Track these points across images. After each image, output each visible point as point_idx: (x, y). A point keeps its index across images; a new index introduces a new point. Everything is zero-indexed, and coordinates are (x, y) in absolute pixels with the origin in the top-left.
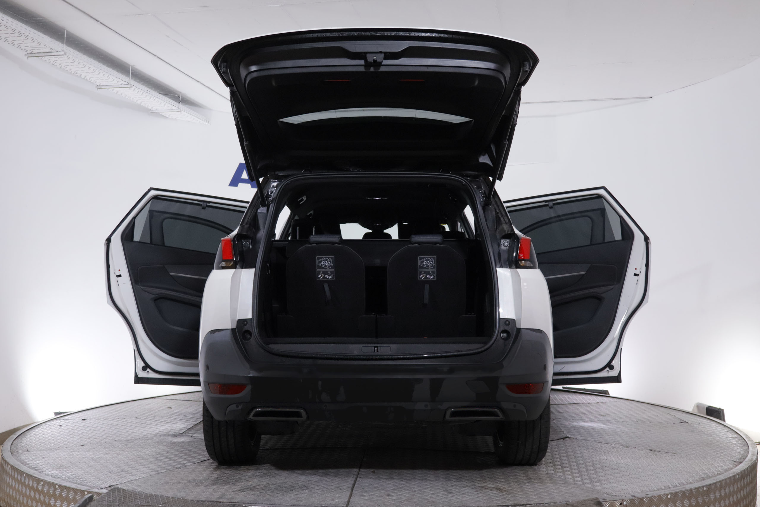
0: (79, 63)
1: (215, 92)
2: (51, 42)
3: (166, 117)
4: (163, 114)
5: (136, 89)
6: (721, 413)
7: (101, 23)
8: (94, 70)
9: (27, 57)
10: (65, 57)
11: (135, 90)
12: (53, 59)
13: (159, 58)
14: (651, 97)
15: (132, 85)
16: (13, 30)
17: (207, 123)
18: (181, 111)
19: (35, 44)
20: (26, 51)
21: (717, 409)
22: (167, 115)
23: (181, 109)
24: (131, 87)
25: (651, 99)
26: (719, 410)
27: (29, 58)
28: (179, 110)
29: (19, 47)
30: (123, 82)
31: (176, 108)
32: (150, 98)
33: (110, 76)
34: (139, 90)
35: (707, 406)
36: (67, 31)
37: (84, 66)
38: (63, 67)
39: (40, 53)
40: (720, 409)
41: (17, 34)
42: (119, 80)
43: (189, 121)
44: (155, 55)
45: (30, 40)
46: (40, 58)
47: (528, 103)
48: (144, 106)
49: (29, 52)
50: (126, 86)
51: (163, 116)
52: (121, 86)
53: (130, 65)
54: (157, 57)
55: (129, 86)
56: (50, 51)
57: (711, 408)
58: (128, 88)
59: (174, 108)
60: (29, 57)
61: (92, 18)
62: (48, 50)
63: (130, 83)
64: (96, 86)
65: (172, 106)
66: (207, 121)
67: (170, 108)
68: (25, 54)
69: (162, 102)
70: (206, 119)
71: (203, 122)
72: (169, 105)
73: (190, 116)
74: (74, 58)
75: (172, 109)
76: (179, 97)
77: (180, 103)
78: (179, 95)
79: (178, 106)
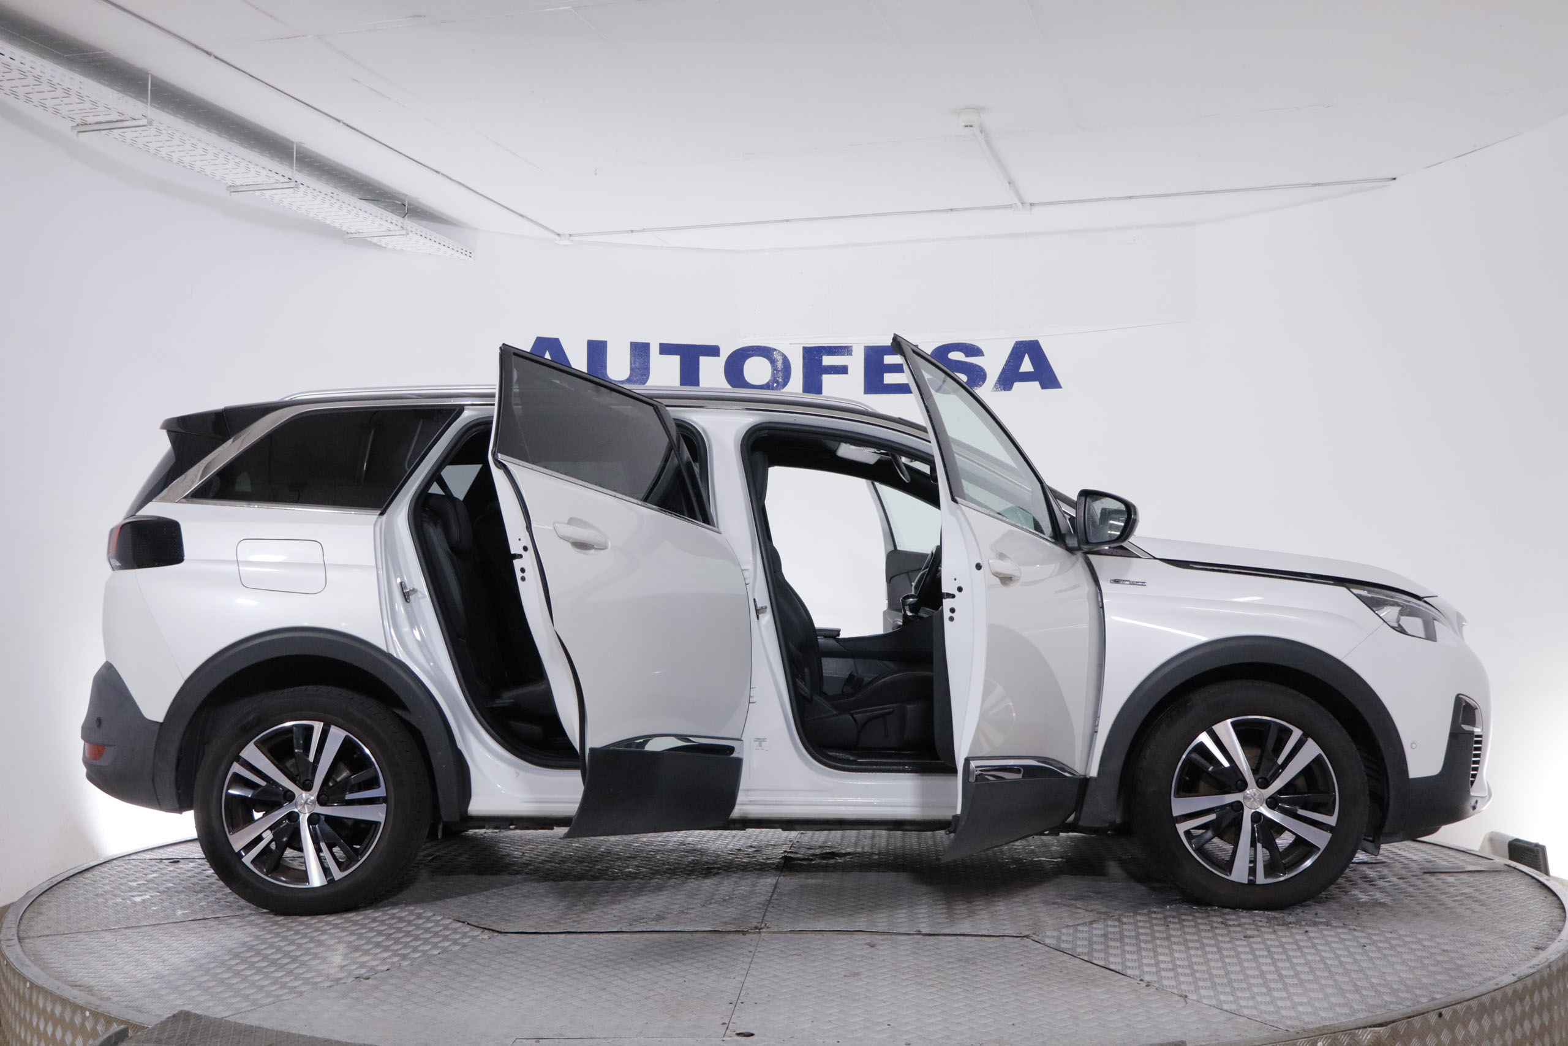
0: (183, 141)
1: (476, 192)
2: (119, 99)
3: (380, 246)
4: (375, 240)
5: (309, 191)
6: (1541, 855)
7: (216, 58)
8: (216, 155)
9: (76, 132)
10: (152, 131)
11: (306, 193)
12: (129, 134)
13: (348, 126)
14: (1395, 179)
15: (299, 182)
16: (37, 78)
17: (467, 257)
18: (407, 234)
19: (87, 105)
20: (73, 119)
21: (1529, 846)
22: (383, 242)
23: (410, 229)
24: (297, 187)
25: (1393, 182)
26: (1536, 848)
27: (80, 134)
28: (404, 232)
29: (56, 112)
30: (280, 178)
31: (396, 228)
32: (340, 208)
33: (251, 166)
34: (315, 193)
35: (1511, 840)
36: (153, 77)
37: (194, 146)
38: (152, 151)
39: (101, 123)
40: (1537, 845)
41: (45, 87)
42: (271, 174)
43: (429, 254)
44: (339, 121)
45: (74, 99)
46: (103, 132)
47: (1130, 198)
48: (333, 225)
49: (78, 121)
50: (286, 185)
51: (375, 245)
52: (277, 186)
53: (293, 143)
54: (344, 123)
55: (293, 184)
56: (119, 118)
57: (1519, 843)
58: (292, 190)
59: (392, 227)
60: (79, 132)
61: (197, 47)
62: (115, 117)
63: (293, 180)
64: (227, 187)
65: (388, 224)
66: (468, 253)
67: (384, 228)
68: (72, 127)
69: (366, 215)
70: (464, 249)
71: (458, 254)
72: (383, 222)
73: (431, 243)
74: (170, 132)
75: (390, 231)
76: (404, 206)
77: (406, 216)
78: (404, 201)
79: (402, 223)
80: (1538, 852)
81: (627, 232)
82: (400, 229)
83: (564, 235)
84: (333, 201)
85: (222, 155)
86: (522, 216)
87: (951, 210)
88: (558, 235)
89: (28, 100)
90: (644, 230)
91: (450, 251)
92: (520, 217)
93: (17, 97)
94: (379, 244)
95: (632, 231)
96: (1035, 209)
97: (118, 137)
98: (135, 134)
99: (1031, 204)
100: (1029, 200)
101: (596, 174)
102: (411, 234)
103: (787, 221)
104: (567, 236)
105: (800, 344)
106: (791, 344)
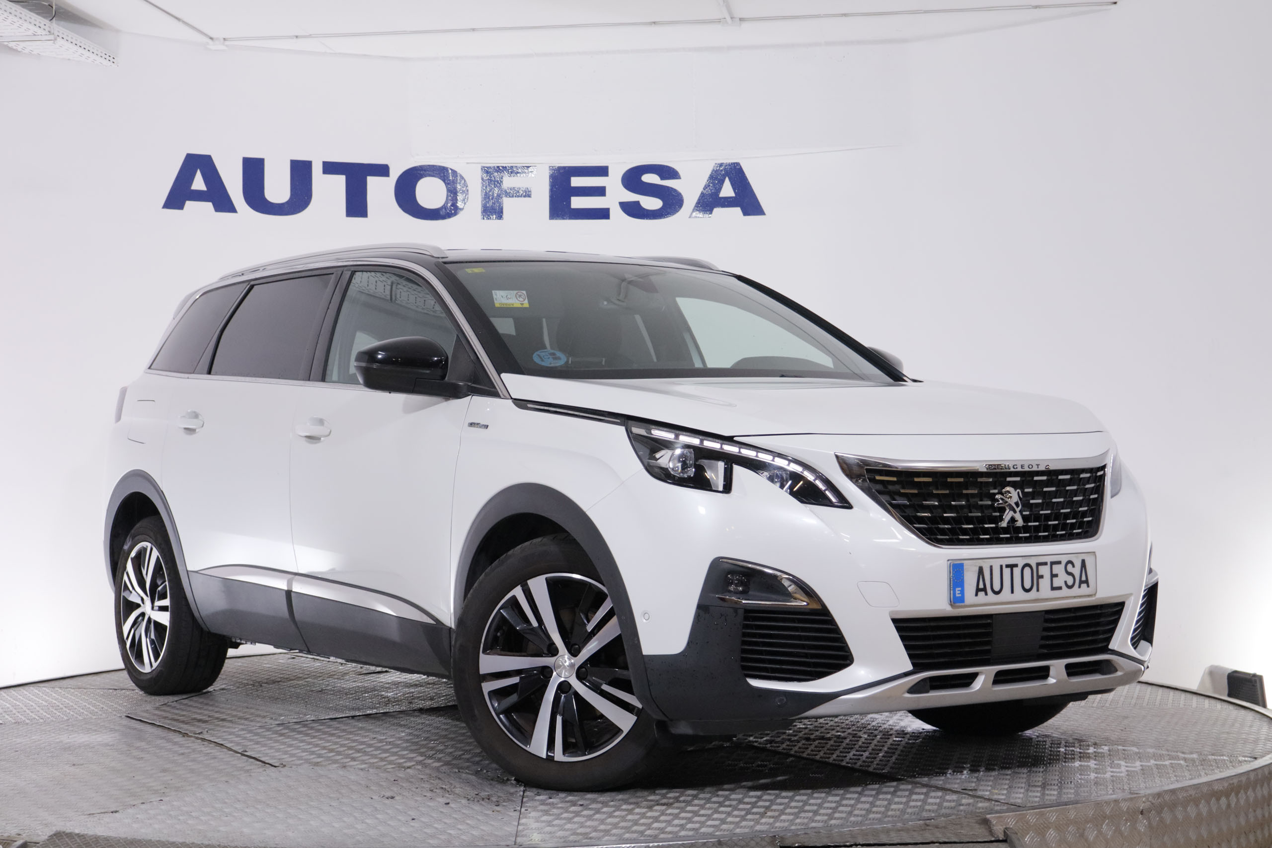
3: (16, 51)
4: (11, 45)
6: (1258, 684)
14: (1115, 3)
17: (110, 63)
18: (55, 39)
21: (1248, 677)
22: (20, 46)
23: (56, 33)
25: (1114, 6)
26: (1253, 678)
28: (52, 37)
31: (44, 33)
35: (1230, 672)
40: (1254, 675)
43: (69, 59)
47: (845, 15)
51: (11, 49)
57: (1237, 675)
59: (39, 31)
65: (36, 29)
66: (111, 59)
67: (30, 33)
69: (15, 19)
70: (108, 55)
71: (102, 60)
72: (31, 27)
73: (76, 48)
75: (35, 35)
76: (52, 7)
77: (54, 19)
78: (52, 3)
79: (50, 27)
80: (1256, 681)
81: (291, 37)
82: (48, 33)
83: (217, 39)
86: (177, 18)
87: (654, 23)
88: (211, 38)
90: (310, 36)
91: (94, 56)
92: (176, 20)
94: (15, 48)
96: (745, 25)
99: (741, 19)
100: (738, 14)
102: (59, 39)
103: (474, 30)
104: (222, 40)
105: (480, 163)
106: (468, 163)
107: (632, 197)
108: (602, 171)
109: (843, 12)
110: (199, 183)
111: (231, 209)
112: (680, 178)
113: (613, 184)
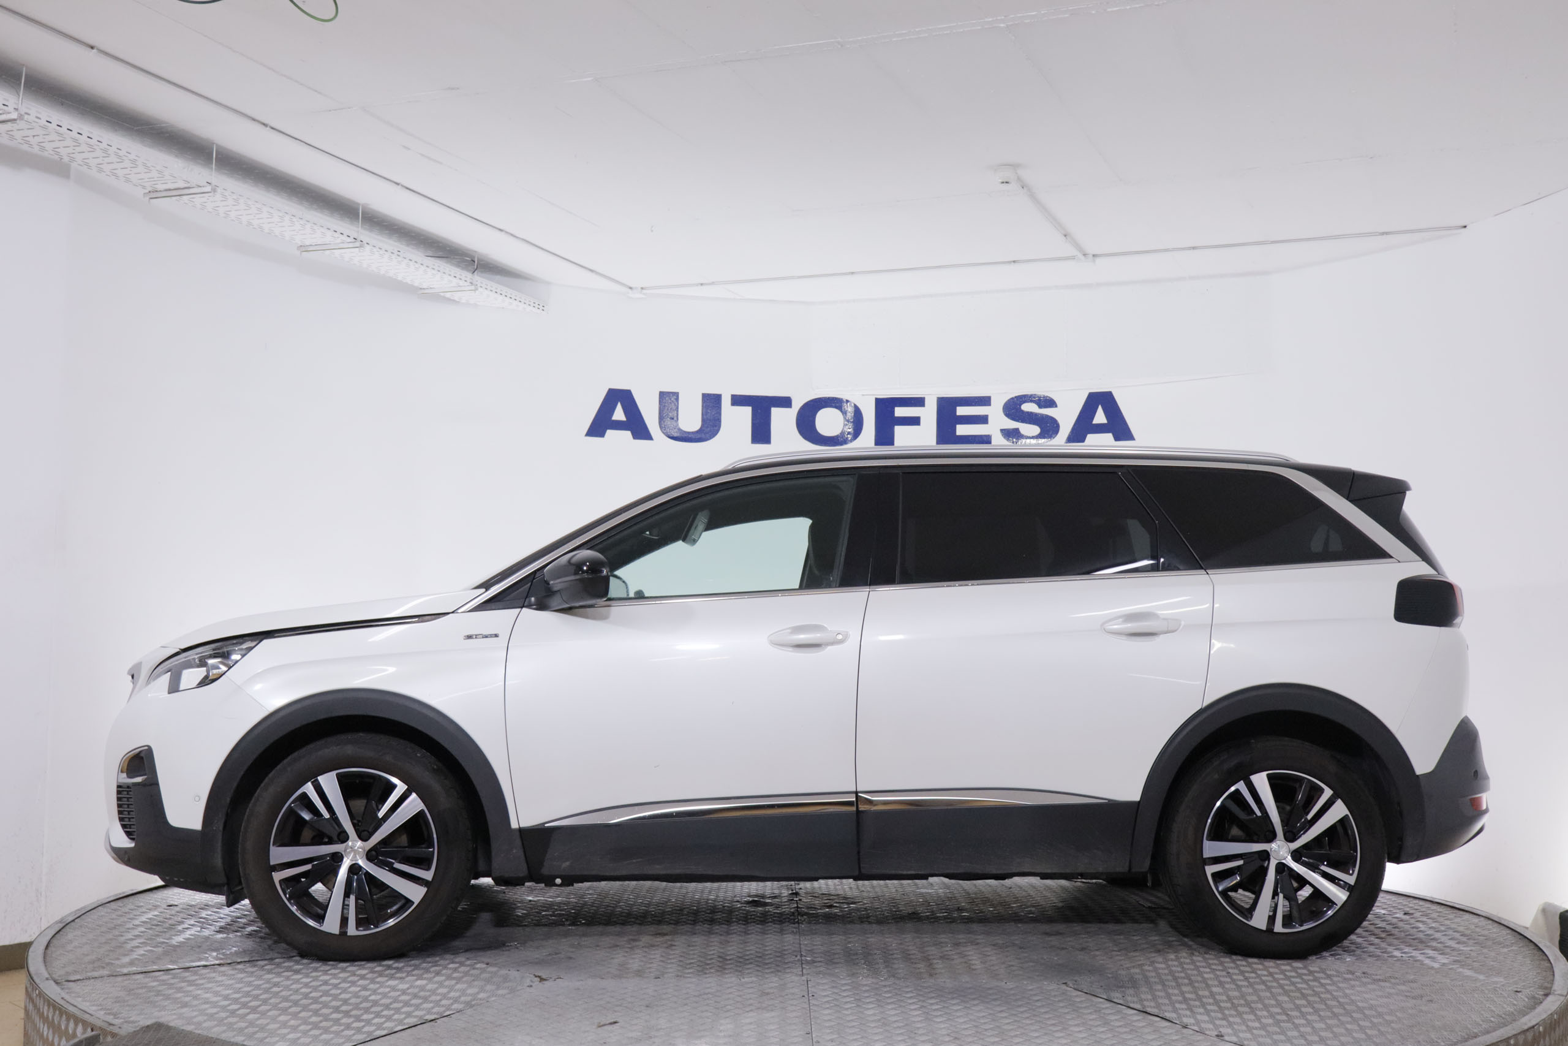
1: (542, 249)
2: (184, 168)
3: (454, 301)
4: (448, 295)
5: (375, 249)
7: (272, 128)
9: (148, 198)
10: (218, 196)
11: (372, 252)
12: (198, 200)
13: (407, 188)
14: (1465, 227)
15: (365, 242)
16: (105, 150)
17: (540, 311)
18: (477, 289)
19: (155, 174)
20: (144, 187)
23: (479, 284)
24: (361, 246)
27: (154, 200)
28: (473, 288)
29: (128, 181)
30: (344, 238)
31: (466, 284)
33: (316, 227)
34: (381, 252)
36: (217, 145)
37: (260, 209)
38: (222, 214)
39: (170, 190)
41: (113, 158)
42: (336, 235)
43: (503, 308)
44: (398, 184)
45: (141, 169)
46: (174, 198)
47: (1194, 248)
48: (405, 281)
49: (150, 189)
50: (351, 245)
51: (449, 299)
52: (342, 246)
53: (358, 204)
54: (402, 186)
55: (358, 244)
56: (186, 185)
58: (358, 249)
59: (461, 283)
60: (151, 198)
61: (254, 120)
62: (181, 184)
63: (359, 239)
64: (298, 247)
65: (459, 280)
66: (541, 307)
67: (454, 284)
68: (144, 194)
69: (434, 272)
70: (537, 303)
71: (531, 308)
72: (452, 278)
73: (501, 298)
74: (235, 197)
75: (459, 286)
76: (474, 261)
77: (476, 272)
78: (474, 257)
79: (471, 279)
81: (697, 285)
82: (470, 284)
83: (636, 288)
84: (400, 259)
85: (287, 218)
86: (591, 271)
87: (1014, 262)
88: (631, 288)
89: (100, 170)
90: (713, 283)
91: (522, 305)
92: (589, 274)
93: (89, 167)
94: (452, 299)
95: (702, 284)
96: (1098, 260)
97: (186, 201)
98: (204, 200)
99: (1094, 256)
100: (1091, 250)
101: (652, 231)
102: (480, 289)
103: (853, 273)
104: (640, 289)
105: (873, 395)
106: (863, 395)
107: (1012, 424)
108: (985, 401)
109: (1193, 246)
110: (619, 414)
111: (648, 436)
112: (1056, 406)
113: (995, 413)
